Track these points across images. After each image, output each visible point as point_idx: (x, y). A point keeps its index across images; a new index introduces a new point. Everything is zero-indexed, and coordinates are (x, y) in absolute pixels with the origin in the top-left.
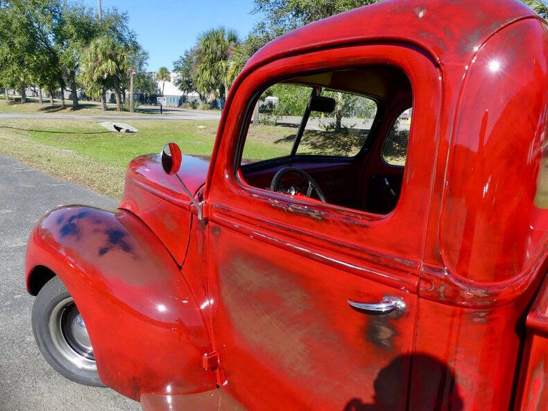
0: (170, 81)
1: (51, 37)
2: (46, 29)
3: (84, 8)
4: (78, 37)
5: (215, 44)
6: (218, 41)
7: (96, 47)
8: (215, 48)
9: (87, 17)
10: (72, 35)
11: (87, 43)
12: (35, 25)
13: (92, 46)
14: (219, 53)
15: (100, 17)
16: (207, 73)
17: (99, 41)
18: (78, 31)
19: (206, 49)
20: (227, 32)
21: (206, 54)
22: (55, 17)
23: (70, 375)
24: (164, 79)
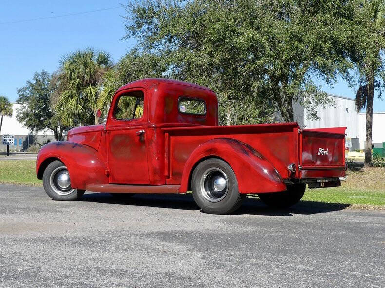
0: (11, 115)
5: (82, 68)
6: (86, 65)
8: (82, 73)
14: (87, 78)
16: (72, 102)
19: (71, 74)
20: (96, 53)
21: (71, 79)
23: (55, 199)
24: (3, 113)
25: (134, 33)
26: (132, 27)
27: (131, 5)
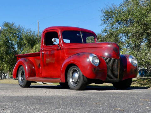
1: (16, 46)
2: (14, 43)
3: (31, 32)
4: (28, 45)
7: (36, 48)
9: (32, 36)
10: (25, 44)
11: (32, 47)
12: (10, 41)
13: (34, 48)
15: (38, 35)
17: (37, 46)
18: (28, 42)
22: (18, 37)
25: (105, 22)
26: (104, 19)
27: (102, 10)
